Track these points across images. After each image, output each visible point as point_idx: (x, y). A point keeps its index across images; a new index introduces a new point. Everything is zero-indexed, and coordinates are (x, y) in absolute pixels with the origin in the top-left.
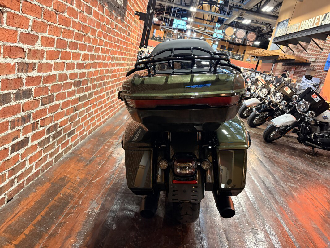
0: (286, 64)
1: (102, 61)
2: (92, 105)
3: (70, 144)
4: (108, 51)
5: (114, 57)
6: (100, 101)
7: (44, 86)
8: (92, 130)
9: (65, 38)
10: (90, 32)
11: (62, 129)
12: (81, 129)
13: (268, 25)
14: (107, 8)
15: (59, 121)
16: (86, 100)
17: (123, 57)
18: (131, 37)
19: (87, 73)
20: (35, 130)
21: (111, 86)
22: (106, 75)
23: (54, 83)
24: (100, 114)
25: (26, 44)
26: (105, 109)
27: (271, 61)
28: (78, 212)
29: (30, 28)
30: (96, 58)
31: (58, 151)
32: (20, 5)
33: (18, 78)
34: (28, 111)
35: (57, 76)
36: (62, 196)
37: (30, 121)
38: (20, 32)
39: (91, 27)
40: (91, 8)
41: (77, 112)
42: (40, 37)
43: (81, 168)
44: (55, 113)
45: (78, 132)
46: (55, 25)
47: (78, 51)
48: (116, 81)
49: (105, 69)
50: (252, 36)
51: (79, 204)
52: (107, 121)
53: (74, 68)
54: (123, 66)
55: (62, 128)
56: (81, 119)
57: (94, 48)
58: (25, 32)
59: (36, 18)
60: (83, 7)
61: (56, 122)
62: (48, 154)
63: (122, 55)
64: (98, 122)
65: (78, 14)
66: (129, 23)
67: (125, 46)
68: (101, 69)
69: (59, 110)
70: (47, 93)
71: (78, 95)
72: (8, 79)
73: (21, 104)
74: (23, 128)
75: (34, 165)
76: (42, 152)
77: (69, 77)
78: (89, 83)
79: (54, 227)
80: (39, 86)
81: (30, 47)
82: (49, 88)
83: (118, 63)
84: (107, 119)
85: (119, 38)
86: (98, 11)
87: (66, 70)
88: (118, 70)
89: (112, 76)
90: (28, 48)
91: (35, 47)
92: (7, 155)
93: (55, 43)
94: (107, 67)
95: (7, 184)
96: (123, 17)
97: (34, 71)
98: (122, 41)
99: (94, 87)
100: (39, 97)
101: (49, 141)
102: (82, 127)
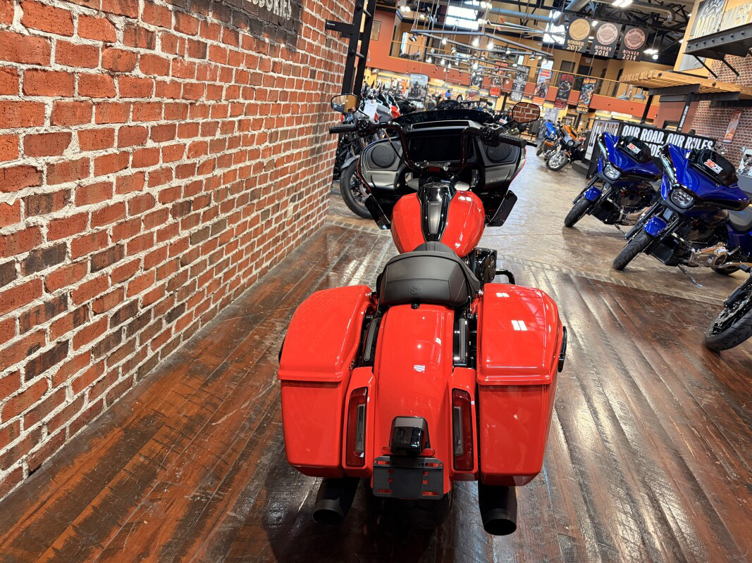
0: (720, 104)
1: (244, 148)
2: (224, 246)
3: (174, 336)
4: (257, 123)
5: (277, 133)
6: (245, 233)
7: (95, 231)
8: (228, 298)
9: (139, 122)
10: (205, 95)
11: (149, 311)
12: (201, 300)
13: (676, 9)
14: (247, 34)
15: (140, 296)
16: (207, 239)
17: (302, 126)
18: (319, 79)
19: (204, 183)
20: (80, 324)
21: (274, 195)
22: (258, 175)
23: (120, 221)
24: (248, 259)
25: (40, 156)
26: (261, 247)
27: (681, 98)
28: (171, 499)
29: (47, 122)
30: (227, 144)
31: (145, 355)
32: (18, 82)
33: (29, 228)
34: (59, 289)
35: (127, 204)
36: (142, 459)
37: (66, 308)
38: (24, 135)
39: (207, 83)
40: (203, 43)
41: (186, 267)
42: (75, 134)
43: (194, 392)
44: (130, 280)
45: (193, 309)
46: (111, 100)
47: (177, 141)
48: (286, 182)
49: (254, 162)
50: (635, 37)
51: (177, 478)
52: (269, 271)
53: (169, 178)
54: (302, 147)
55: (149, 307)
56: (197, 280)
57: (220, 125)
58: (37, 133)
59: (60, 97)
60: (182, 47)
61: (133, 298)
62: (118, 367)
63: (298, 123)
64: (243, 278)
65: (169, 64)
66: (312, 49)
67: (305, 102)
68: (242, 165)
69: (139, 273)
70: (104, 243)
71: (184, 231)
72: (5, 236)
73: (42, 278)
74: (51, 326)
75: (87, 393)
76: (103, 364)
77: (157, 200)
78: (213, 201)
79: (115, 534)
80: (82, 234)
81: (53, 160)
82: (107, 232)
83: (289, 143)
84: (267, 268)
85: (285, 89)
86: (222, 45)
87: (148, 187)
88: (289, 158)
89: (273, 174)
90: (48, 164)
91: (64, 157)
92: (19, 385)
93: (116, 138)
94: (259, 157)
95: (23, 442)
96: (293, 40)
97: (67, 207)
98: (296, 92)
99: (227, 207)
100: (86, 256)
101: (119, 340)
102: (204, 295)
